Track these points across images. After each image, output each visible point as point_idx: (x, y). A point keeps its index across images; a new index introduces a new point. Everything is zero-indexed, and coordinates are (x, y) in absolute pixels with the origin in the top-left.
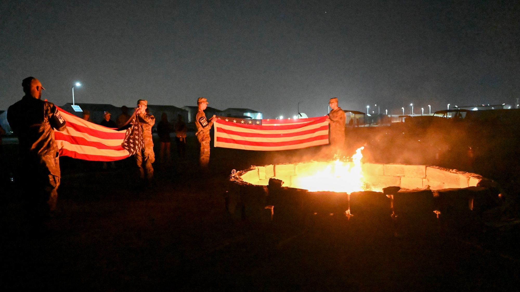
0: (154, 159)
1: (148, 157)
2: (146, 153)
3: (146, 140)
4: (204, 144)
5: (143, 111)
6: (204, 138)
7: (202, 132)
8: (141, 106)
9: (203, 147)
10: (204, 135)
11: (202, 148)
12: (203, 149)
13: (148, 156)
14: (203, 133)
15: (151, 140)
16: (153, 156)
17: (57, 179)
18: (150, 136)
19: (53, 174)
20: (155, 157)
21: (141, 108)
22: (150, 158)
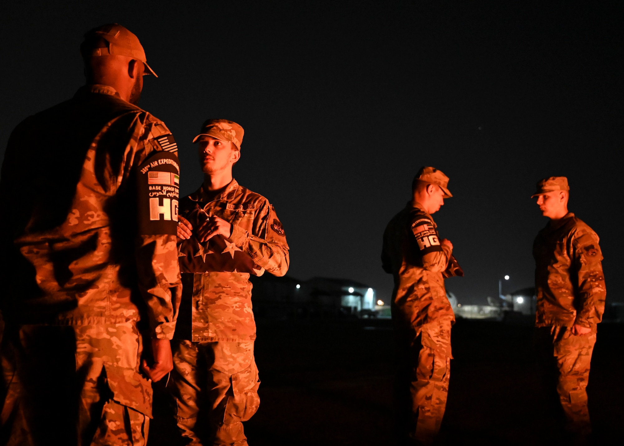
0: (257, 400)
1: (230, 393)
2: (219, 371)
3: (224, 307)
4: (435, 339)
5: (222, 168)
6: (431, 309)
7: (422, 286)
8: (216, 144)
9: (428, 351)
10: (431, 298)
11: (424, 352)
12: (431, 359)
13: (231, 388)
14: (428, 289)
15: (249, 309)
16: (252, 385)
17: (137, 421)
18: (243, 289)
19: (123, 401)
20: (261, 392)
21: (214, 153)
22: (237, 398)
